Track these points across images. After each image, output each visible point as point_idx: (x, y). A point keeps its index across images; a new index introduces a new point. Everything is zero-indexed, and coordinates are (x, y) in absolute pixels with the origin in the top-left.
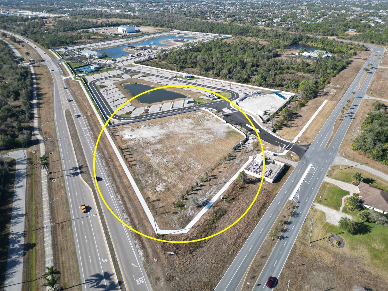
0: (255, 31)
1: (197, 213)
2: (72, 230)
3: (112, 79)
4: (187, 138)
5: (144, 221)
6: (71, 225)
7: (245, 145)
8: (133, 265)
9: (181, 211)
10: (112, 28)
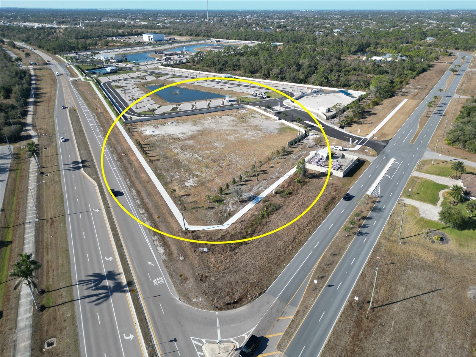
0: (311, 38)
1: (240, 208)
2: (65, 226)
3: (132, 80)
4: (227, 135)
5: (168, 216)
6: (64, 221)
7: (304, 141)
8: (149, 263)
9: (218, 207)
10: (136, 37)
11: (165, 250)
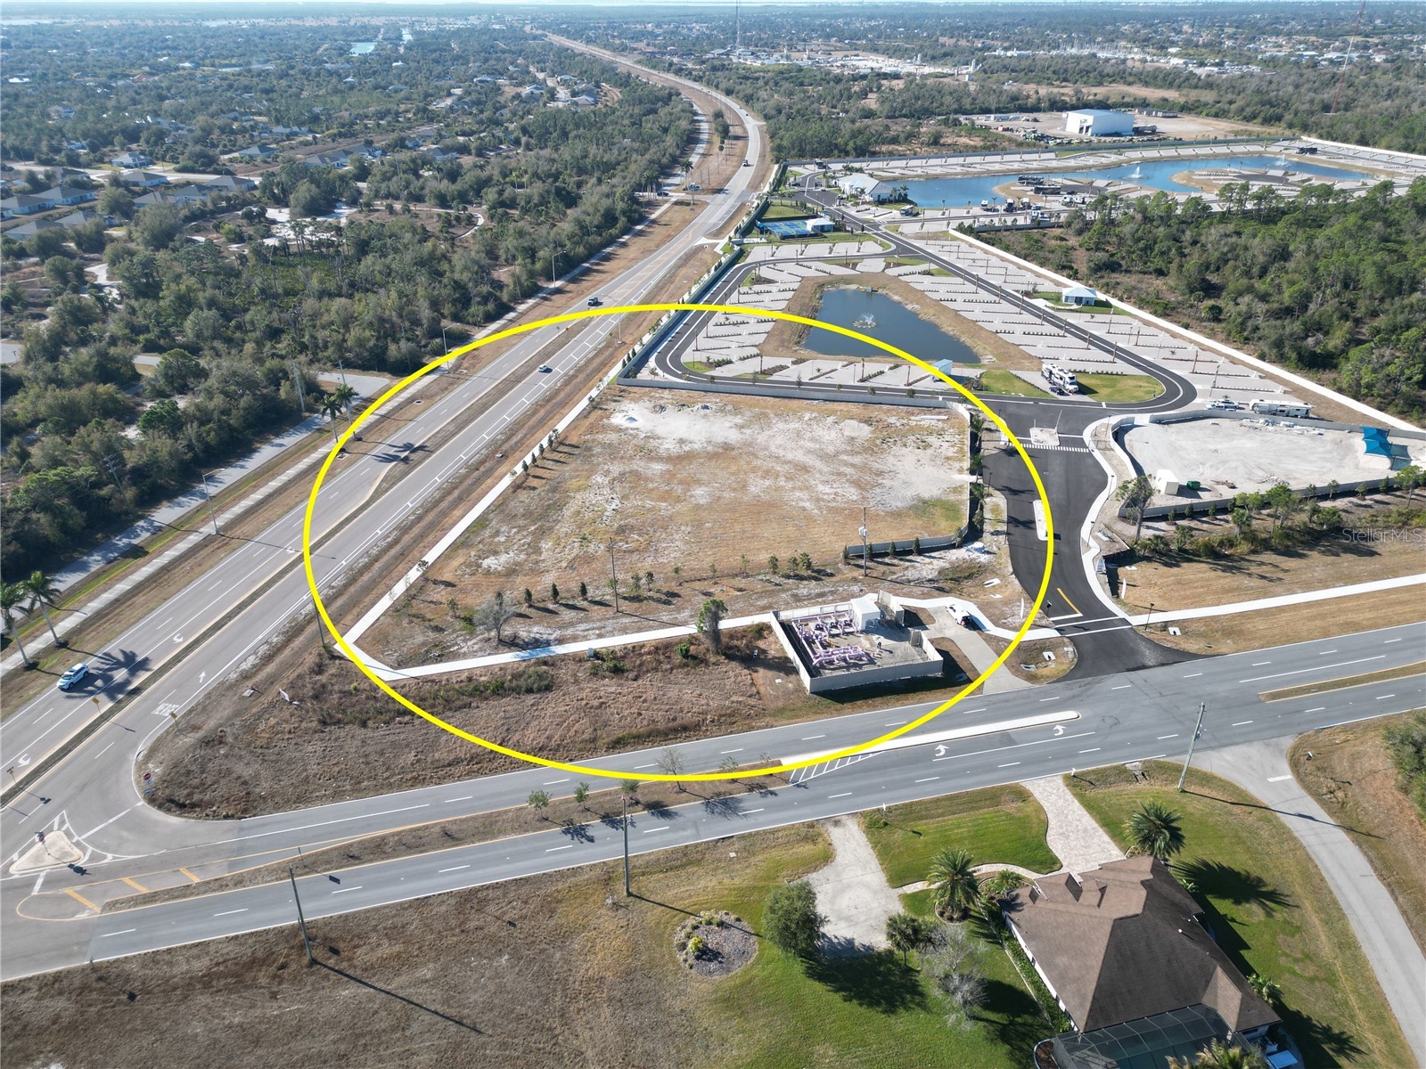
1: (480, 654)
3: (820, 265)
5: (355, 611)
8: (202, 675)
9: (453, 632)
11: (254, 666)
